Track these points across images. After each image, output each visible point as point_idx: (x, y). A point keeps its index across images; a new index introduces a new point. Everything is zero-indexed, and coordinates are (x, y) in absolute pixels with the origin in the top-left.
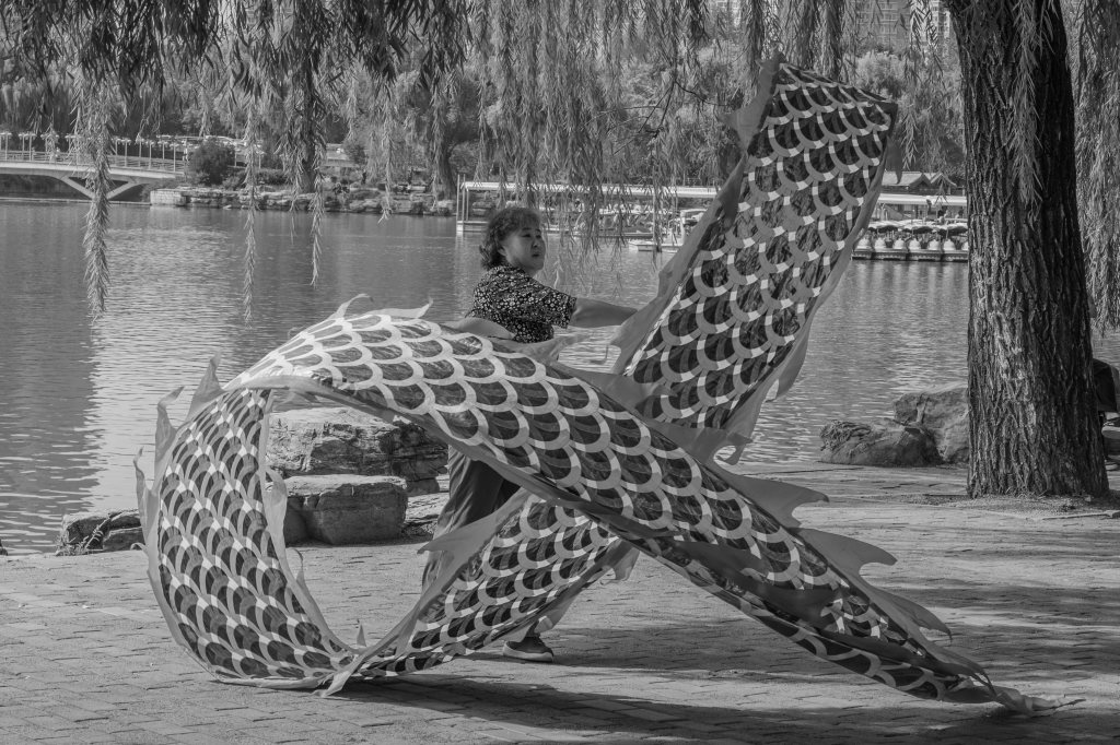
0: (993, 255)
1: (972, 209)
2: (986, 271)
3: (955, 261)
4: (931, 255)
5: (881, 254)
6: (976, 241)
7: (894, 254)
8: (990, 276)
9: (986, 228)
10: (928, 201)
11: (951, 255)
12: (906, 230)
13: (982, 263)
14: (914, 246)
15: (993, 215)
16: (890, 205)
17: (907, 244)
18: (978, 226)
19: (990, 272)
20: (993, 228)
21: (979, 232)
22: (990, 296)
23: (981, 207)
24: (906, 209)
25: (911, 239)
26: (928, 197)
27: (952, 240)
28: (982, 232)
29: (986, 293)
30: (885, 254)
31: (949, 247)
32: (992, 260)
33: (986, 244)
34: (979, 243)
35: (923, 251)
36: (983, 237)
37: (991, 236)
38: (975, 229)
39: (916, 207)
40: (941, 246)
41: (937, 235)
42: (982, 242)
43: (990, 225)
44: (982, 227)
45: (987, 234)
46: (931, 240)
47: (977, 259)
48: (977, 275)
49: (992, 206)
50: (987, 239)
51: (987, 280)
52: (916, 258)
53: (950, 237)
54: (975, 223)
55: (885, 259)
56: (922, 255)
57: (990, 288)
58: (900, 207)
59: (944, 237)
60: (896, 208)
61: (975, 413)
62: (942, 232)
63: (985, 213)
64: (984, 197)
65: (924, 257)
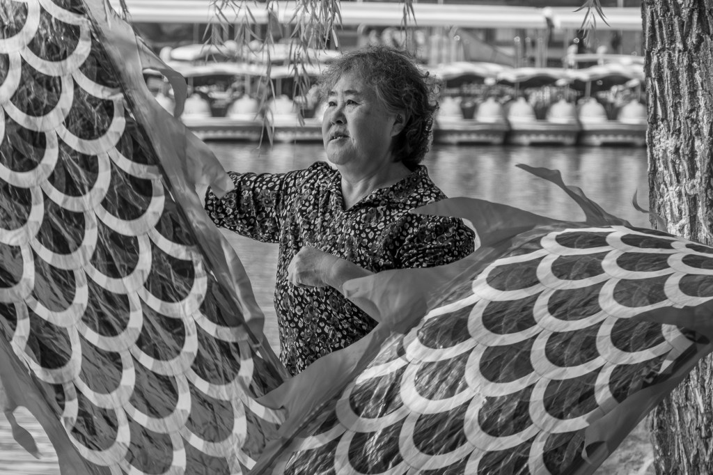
0: (699, 133)
1: (653, 37)
2: (684, 166)
3: (605, 145)
4: (556, 133)
5: (452, 132)
6: (664, 105)
7: (478, 133)
8: (692, 176)
9: (683, 77)
10: (549, 21)
11: (598, 133)
12: (504, 82)
13: (677, 150)
14: (521, 116)
15: (697, 48)
16: (469, 30)
17: (505, 111)
18: (667, 72)
19: (693, 170)
20: (697, 76)
21: (667, 85)
22: (693, 219)
23: (672, 34)
24: (500, 37)
25: (513, 99)
26: (548, 12)
27: (599, 101)
28: (676, 85)
29: (686, 212)
30: (459, 133)
31: (592, 115)
32: (697, 143)
33: (683, 111)
34: (670, 110)
35: (539, 126)
36: (677, 94)
37: (693, 94)
38: (660, 80)
39: (522, 32)
40: (577, 113)
41: (570, 92)
42: (676, 106)
43: (690, 70)
44: (675, 74)
45: (684, 89)
46: (554, 101)
47: (665, 143)
48: (666, 174)
49: (695, 30)
50: (686, 100)
51: (686, 185)
52: (525, 140)
53: (594, 94)
54: (659, 67)
55: (461, 144)
56: (537, 133)
57: (693, 201)
58: (489, 34)
59: (582, 96)
60: (481, 36)
61: (668, 463)
62: (577, 85)
63: (679, 46)
64: (678, 14)
65: (542, 138)
